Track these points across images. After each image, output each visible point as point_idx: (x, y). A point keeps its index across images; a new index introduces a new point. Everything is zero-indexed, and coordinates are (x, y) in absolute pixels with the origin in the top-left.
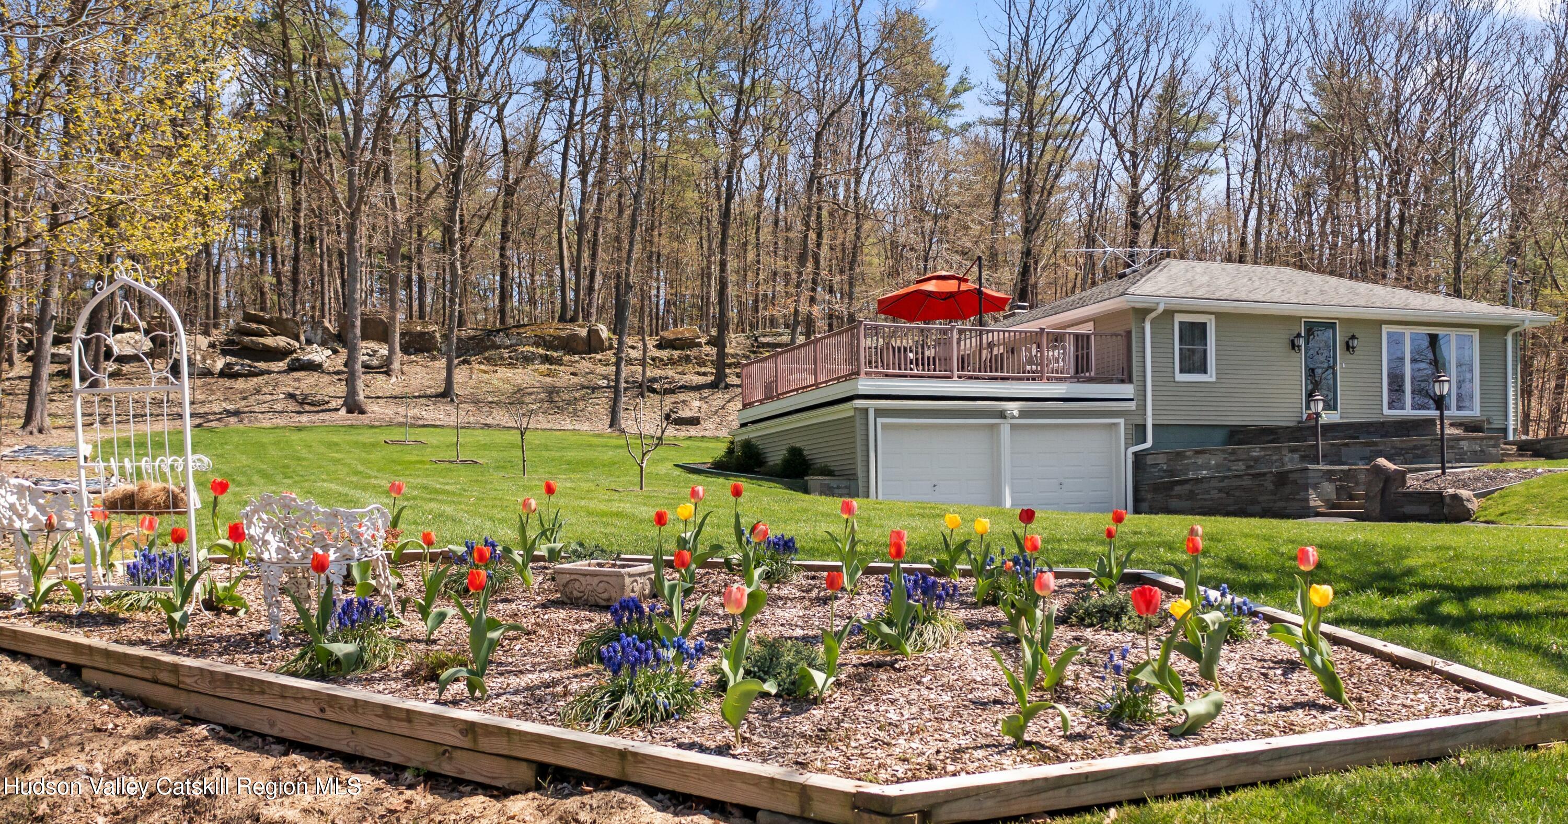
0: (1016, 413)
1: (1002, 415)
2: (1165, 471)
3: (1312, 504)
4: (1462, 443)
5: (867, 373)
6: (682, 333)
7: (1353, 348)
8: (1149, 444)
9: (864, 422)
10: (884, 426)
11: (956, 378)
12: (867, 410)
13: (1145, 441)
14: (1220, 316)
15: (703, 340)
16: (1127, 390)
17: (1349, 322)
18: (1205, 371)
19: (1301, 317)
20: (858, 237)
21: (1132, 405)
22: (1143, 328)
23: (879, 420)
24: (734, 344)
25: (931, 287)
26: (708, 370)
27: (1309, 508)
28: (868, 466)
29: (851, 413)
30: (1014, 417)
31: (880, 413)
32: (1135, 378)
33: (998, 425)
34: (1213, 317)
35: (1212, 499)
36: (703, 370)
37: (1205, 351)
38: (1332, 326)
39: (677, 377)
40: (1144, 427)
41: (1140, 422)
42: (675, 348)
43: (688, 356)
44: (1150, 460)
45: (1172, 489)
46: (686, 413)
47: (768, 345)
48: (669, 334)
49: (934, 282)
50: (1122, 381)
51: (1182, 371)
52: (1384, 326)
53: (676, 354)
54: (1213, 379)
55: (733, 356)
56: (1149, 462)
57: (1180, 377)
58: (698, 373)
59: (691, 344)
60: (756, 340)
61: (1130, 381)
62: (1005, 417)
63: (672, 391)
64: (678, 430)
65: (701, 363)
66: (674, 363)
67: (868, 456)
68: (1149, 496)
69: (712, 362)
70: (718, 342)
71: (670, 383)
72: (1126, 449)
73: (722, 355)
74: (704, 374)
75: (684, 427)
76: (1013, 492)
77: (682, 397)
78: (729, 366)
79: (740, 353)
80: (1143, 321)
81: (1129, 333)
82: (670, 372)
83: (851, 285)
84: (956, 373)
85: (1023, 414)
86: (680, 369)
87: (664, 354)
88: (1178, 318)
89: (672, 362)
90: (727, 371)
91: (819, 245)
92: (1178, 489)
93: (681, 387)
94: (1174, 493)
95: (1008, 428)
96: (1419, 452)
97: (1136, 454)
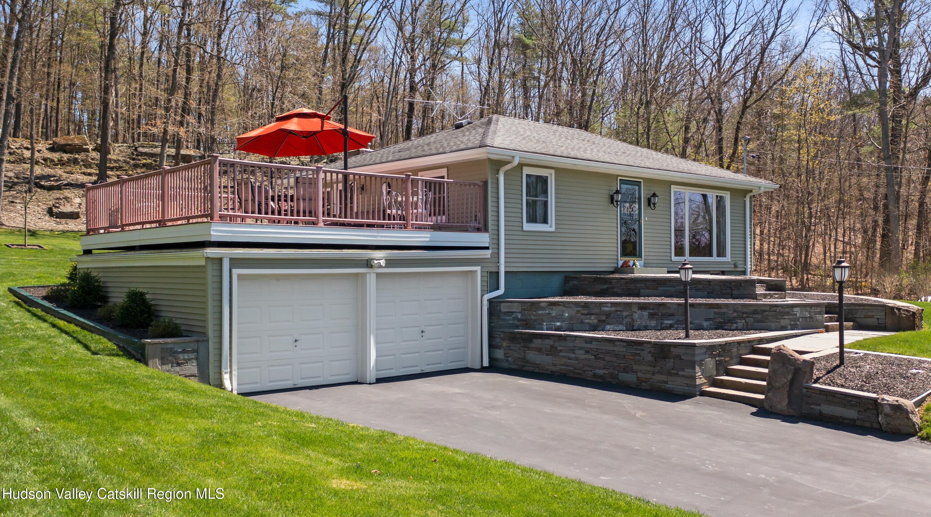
0: (383, 262)
1: (368, 264)
2: (519, 320)
3: (698, 382)
4: (796, 309)
5: (221, 217)
6: (72, 140)
7: (654, 204)
8: (501, 291)
9: (217, 273)
10: (240, 276)
11: (321, 224)
12: (220, 260)
13: (498, 288)
14: (560, 171)
15: (90, 147)
16: (483, 239)
17: (650, 181)
18: (545, 221)
19: (618, 176)
20: (219, 76)
21: (487, 254)
22: (498, 179)
23: (236, 271)
24: (117, 151)
25: (293, 125)
26: (93, 171)
27: (695, 386)
28: (221, 325)
29: (202, 263)
30: (380, 266)
31: (235, 262)
32: (490, 227)
33: (364, 274)
34: (553, 172)
35: (577, 359)
36: (89, 171)
37: (546, 204)
38: (638, 184)
39: (65, 175)
40: (498, 273)
41: (494, 270)
42: (66, 152)
43: (76, 159)
44: (504, 308)
45: (531, 341)
46: (67, 208)
47: (146, 154)
48: (61, 140)
49: (295, 120)
50: (478, 230)
51: (528, 221)
52: (672, 186)
53: (66, 156)
54: (553, 229)
55: (115, 161)
56: (504, 310)
57: (528, 227)
58: (84, 173)
59: (80, 149)
60: (136, 149)
61: (486, 230)
62: (371, 267)
63: (59, 188)
64: (58, 223)
65: (87, 165)
66: (63, 164)
67: (221, 312)
68: (505, 344)
69: (97, 165)
70: (103, 149)
71: (57, 181)
72: (482, 296)
73: (104, 159)
74: (90, 174)
75: (63, 221)
76: (377, 343)
77: (67, 193)
78: (112, 169)
79: (121, 159)
80: (498, 172)
81: (486, 183)
82: (59, 171)
83: (213, 113)
84: (321, 218)
85: (390, 263)
86: (69, 169)
87: (56, 156)
88: (527, 171)
89: (61, 163)
90: (109, 173)
91: (188, 80)
92: (537, 342)
93: (66, 185)
94: (532, 345)
95: (373, 277)
96: (759, 316)
97: (490, 301)
